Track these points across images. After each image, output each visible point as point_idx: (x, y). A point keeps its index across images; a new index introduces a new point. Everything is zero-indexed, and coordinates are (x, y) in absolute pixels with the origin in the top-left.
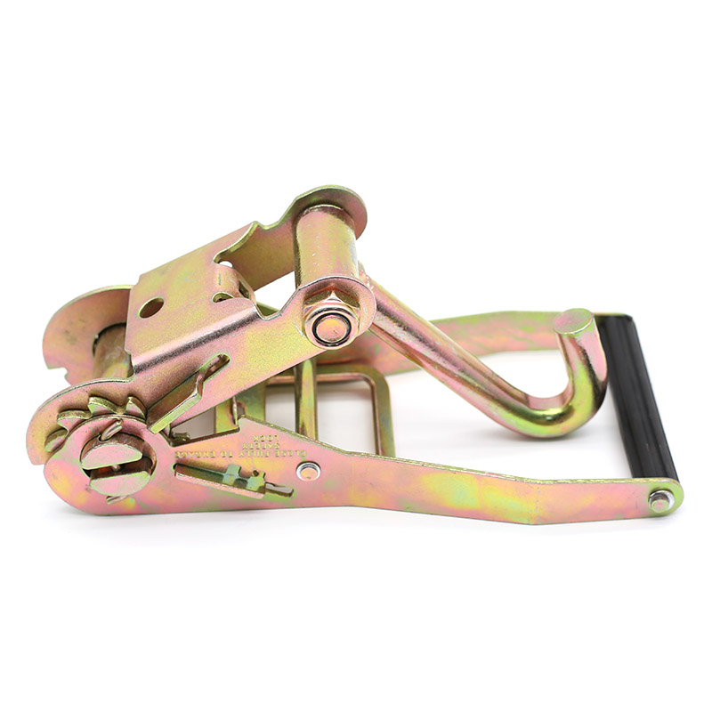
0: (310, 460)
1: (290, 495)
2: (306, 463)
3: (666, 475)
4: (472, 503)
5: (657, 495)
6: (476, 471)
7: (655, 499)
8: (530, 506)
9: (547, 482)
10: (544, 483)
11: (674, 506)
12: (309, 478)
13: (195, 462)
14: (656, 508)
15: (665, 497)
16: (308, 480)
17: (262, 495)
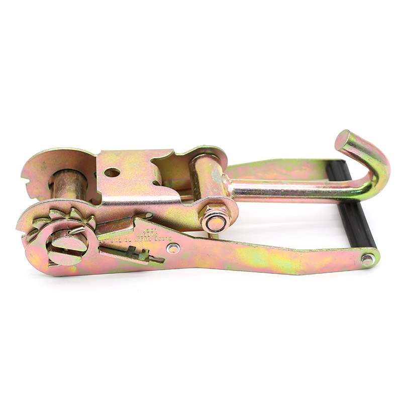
0: (174, 242)
1: (162, 262)
2: (172, 244)
3: (371, 246)
4: (264, 264)
5: (365, 257)
6: (267, 246)
7: (364, 259)
8: (297, 265)
9: (306, 251)
10: (304, 251)
11: (375, 263)
12: (174, 252)
13: (110, 245)
14: (366, 263)
15: (370, 258)
16: (173, 253)
17: (148, 263)
